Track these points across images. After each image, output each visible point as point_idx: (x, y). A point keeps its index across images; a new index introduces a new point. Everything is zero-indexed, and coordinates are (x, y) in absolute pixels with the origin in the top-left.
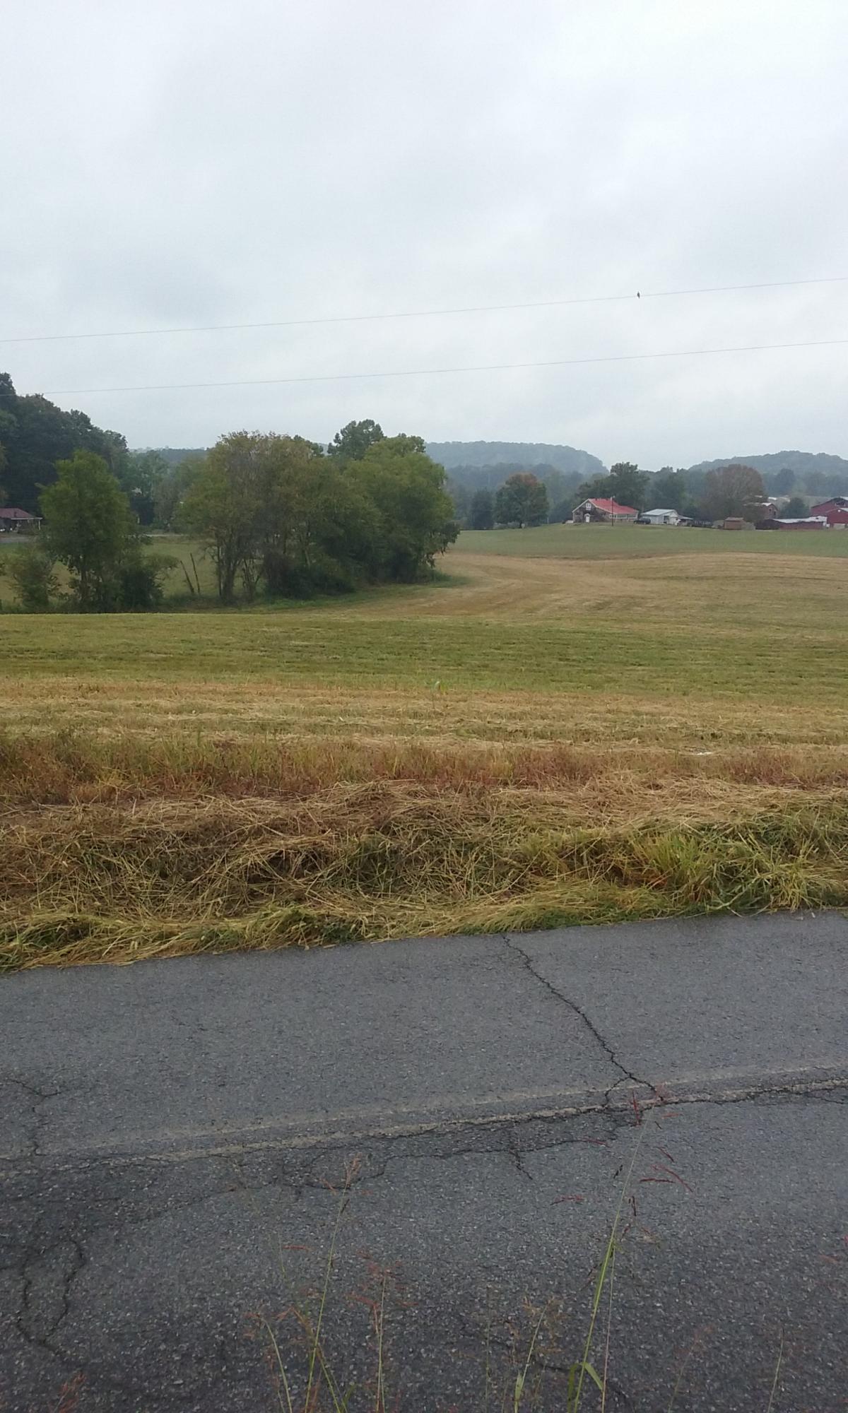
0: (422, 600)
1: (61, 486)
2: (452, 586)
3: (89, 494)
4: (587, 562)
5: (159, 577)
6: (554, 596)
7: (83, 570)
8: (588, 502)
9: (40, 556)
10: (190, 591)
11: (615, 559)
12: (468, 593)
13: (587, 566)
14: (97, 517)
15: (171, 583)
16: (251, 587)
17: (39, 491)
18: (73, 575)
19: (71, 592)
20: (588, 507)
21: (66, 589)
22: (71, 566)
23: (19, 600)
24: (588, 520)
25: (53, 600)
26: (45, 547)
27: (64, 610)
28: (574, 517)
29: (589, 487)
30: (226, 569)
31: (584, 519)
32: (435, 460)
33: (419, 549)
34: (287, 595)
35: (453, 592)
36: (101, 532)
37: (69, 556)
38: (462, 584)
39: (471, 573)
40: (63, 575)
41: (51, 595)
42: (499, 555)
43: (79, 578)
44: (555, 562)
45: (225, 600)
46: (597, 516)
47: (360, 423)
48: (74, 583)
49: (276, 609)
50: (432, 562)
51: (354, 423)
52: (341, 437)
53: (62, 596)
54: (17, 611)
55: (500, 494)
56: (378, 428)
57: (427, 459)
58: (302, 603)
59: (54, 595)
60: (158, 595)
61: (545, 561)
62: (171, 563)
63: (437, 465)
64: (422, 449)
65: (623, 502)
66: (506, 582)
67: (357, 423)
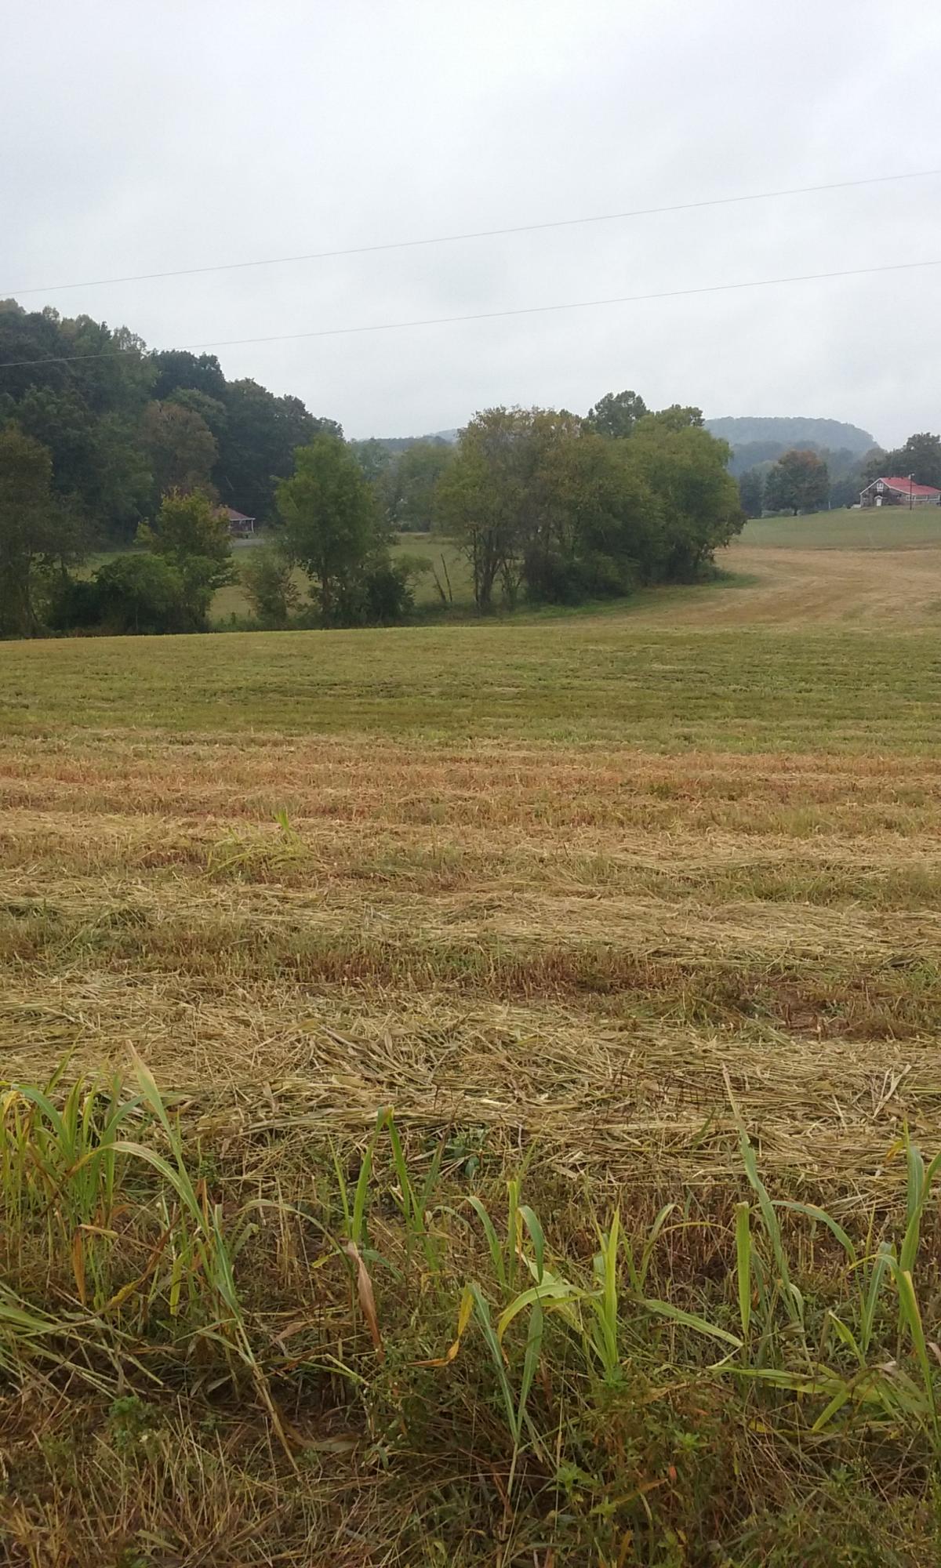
0: (711, 603)
1: (300, 478)
2: (739, 586)
3: (332, 487)
4: (893, 553)
5: (409, 583)
6: (875, 596)
7: (323, 577)
8: (880, 482)
9: (277, 562)
10: (440, 598)
11: (926, 548)
12: (765, 594)
13: (896, 558)
14: (342, 513)
15: (421, 590)
16: (511, 591)
17: (276, 485)
18: (313, 583)
19: (310, 602)
20: (880, 488)
21: (305, 600)
22: (310, 572)
23: (254, 614)
24: (879, 503)
25: (291, 612)
26: (283, 550)
27: (304, 624)
28: (863, 500)
29: (878, 464)
30: (486, 569)
31: (875, 502)
32: (715, 434)
33: (701, 543)
34: (553, 601)
35: (748, 592)
36: (346, 531)
37: (309, 561)
38: (754, 583)
39: (756, 570)
40: (302, 583)
41: (289, 606)
42: (780, 547)
43: (320, 585)
44: (851, 554)
45: (483, 609)
46: (890, 498)
47: (618, 396)
48: (314, 592)
49: (544, 618)
50: (712, 559)
51: (611, 395)
52: (595, 413)
53: (300, 608)
54: (251, 627)
55: (771, 476)
56: (639, 400)
57: (707, 434)
58: (573, 611)
59: (293, 606)
60: (409, 604)
61: (838, 553)
62: (425, 566)
63: (721, 440)
64: (700, 422)
65: (922, 480)
66: (803, 580)
67: (615, 396)
